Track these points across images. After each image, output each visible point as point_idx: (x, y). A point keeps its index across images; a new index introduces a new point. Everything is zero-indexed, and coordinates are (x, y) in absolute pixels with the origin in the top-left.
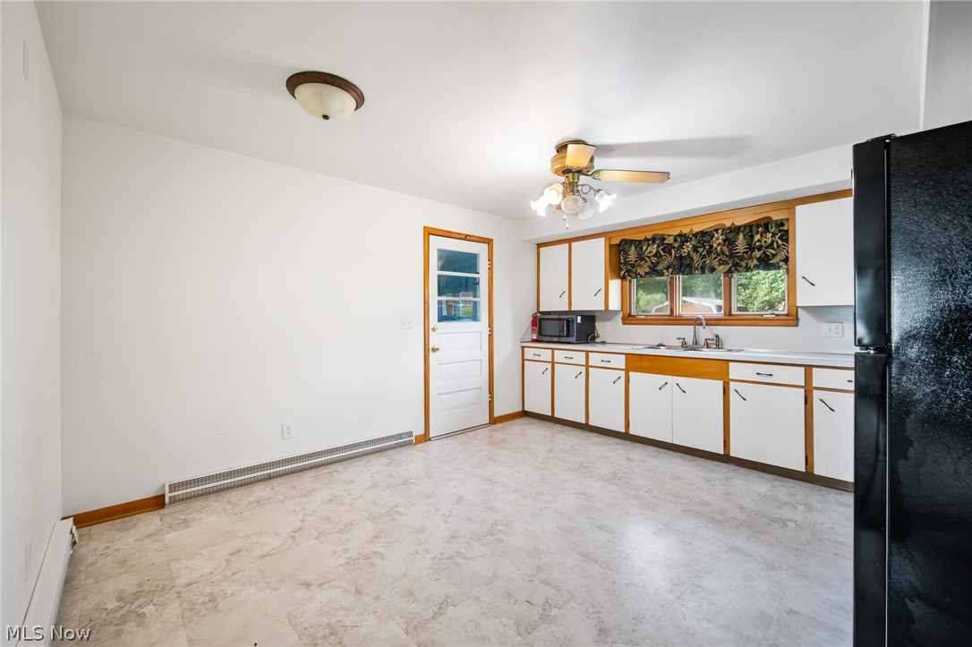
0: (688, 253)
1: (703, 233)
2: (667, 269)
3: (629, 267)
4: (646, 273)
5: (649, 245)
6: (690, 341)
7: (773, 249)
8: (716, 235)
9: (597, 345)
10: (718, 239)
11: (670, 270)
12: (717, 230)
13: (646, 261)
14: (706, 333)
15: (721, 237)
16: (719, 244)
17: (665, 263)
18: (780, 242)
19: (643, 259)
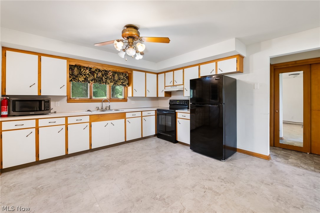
0: (100, 76)
1: (106, 71)
2: (92, 80)
3: (74, 77)
4: (83, 81)
5: (84, 69)
6: (100, 108)
7: (124, 80)
8: (110, 72)
9: (52, 114)
10: (110, 74)
11: (93, 81)
12: (110, 71)
13: (83, 76)
14: (105, 105)
15: (111, 74)
16: (110, 76)
17: (91, 78)
18: (126, 79)
19: (81, 74)
